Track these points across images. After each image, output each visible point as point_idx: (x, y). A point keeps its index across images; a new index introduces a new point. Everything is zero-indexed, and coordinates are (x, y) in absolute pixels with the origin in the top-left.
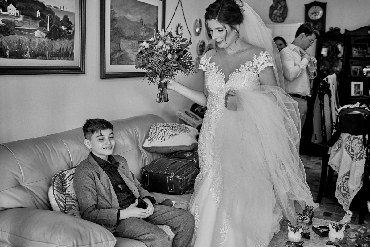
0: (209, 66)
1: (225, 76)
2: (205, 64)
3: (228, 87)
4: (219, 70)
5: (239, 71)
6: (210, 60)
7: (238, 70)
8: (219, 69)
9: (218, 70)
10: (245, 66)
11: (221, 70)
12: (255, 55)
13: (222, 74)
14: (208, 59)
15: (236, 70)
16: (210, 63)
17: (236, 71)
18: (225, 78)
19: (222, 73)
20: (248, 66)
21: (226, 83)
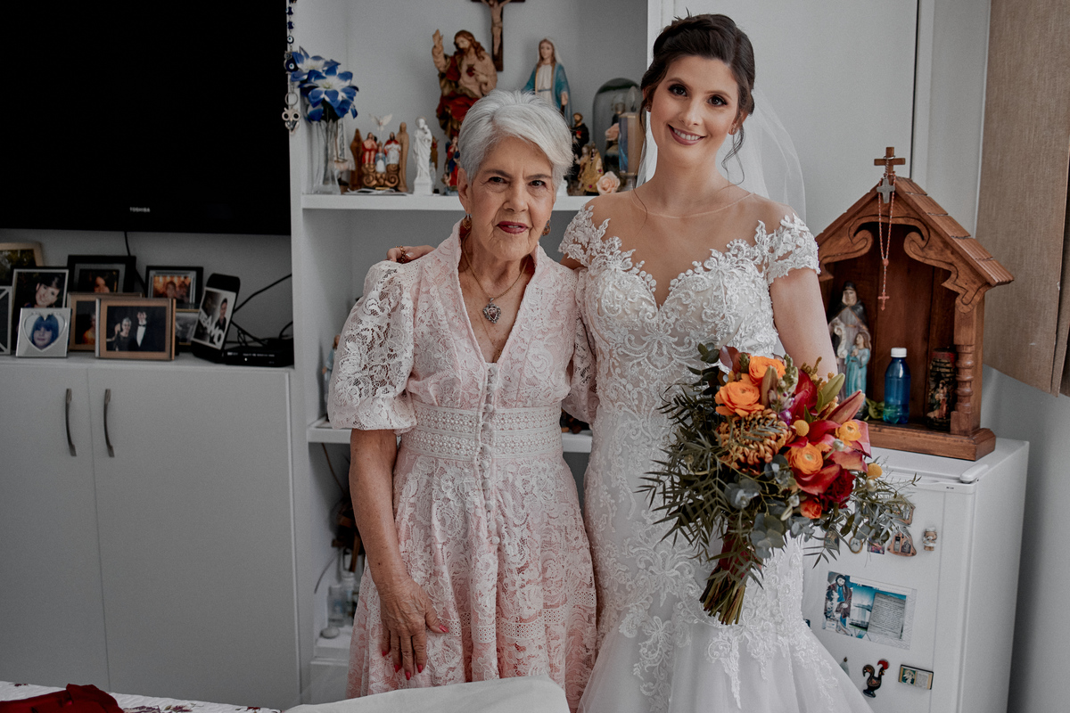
0: (601, 252)
1: (654, 283)
2: (588, 243)
3: (667, 320)
4: (634, 266)
5: (704, 268)
6: (604, 231)
7: (703, 266)
8: (635, 259)
9: (631, 264)
10: (727, 253)
11: (643, 262)
12: (762, 223)
13: (643, 278)
14: (598, 228)
15: (695, 263)
16: (603, 239)
17: (693, 268)
18: (654, 289)
19: (643, 273)
20: (736, 256)
21: (658, 307)
